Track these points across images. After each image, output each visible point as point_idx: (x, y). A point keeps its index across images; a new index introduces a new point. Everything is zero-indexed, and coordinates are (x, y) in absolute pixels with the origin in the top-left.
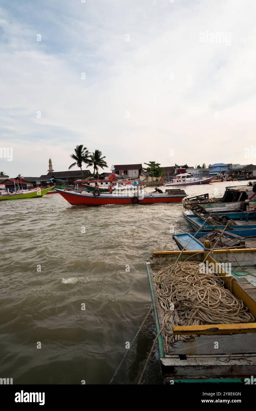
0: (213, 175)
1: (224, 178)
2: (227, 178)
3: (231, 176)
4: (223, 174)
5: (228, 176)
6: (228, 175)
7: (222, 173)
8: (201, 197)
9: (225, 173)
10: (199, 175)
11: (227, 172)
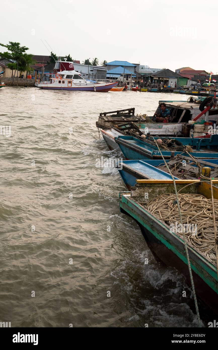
0: (111, 78)
1: (128, 86)
2: (132, 86)
3: (138, 83)
4: (127, 80)
5: (134, 83)
6: (134, 81)
7: (125, 77)
8: (124, 112)
9: (130, 78)
10: (91, 77)
11: (133, 76)
